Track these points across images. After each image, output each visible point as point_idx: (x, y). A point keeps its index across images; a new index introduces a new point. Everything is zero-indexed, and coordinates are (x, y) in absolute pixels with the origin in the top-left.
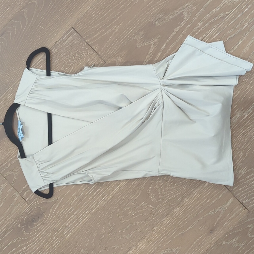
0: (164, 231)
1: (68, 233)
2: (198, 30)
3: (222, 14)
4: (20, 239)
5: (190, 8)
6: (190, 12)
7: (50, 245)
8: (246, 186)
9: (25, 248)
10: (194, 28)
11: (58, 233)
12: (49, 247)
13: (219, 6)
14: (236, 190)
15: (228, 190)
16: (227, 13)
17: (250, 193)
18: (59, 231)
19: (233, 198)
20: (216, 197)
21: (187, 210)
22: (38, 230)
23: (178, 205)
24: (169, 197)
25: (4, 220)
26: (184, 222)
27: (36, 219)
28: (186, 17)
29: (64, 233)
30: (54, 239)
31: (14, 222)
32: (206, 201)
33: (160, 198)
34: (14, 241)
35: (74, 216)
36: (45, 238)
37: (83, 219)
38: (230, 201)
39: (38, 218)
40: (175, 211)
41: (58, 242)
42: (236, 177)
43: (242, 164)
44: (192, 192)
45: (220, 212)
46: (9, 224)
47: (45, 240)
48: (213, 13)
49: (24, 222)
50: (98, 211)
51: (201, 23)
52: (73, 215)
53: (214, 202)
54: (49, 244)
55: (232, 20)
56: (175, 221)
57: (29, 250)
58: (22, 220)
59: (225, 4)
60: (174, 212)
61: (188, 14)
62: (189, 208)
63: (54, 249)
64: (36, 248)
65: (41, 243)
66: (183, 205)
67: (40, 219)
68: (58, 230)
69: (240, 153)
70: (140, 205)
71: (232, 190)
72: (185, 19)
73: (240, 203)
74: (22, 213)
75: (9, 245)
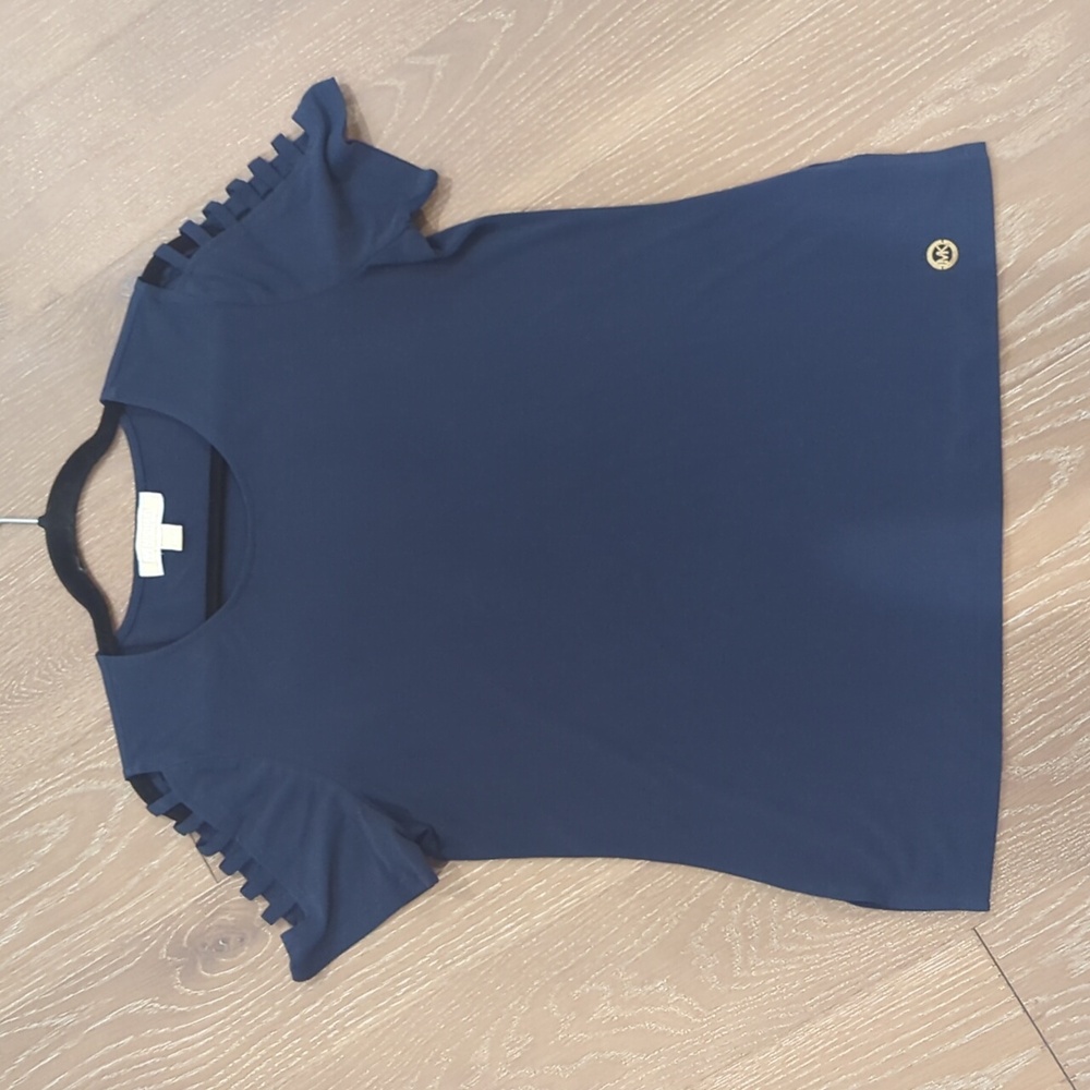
1: (345, 1029)
2: (1036, 324)
4: (156, 1005)
5: (1022, 227)
6: (1014, 245)
7: (264, 1058)
9: (168, 1045)
10: (1020, 316)
12: (258, 1063)
14: (1056, 1017)
15: (1025, 1010)
18: (310, 1014)
19: (1036, 1049)
20: (968, 1027)
21: (838, 1051)
22: (232, 989)
23: (801, 1024)
24: (772, 985)
25: (109, 917)
27: (232, 943)
29: (328, 1024)
30: (285, 1037)
31: (145, 934)
32: (922, 1035)
33: (736, 979)
34: (134, 1007)
35: (380, 967)
36: (252, 1026)
37: (413, 989)
38: (1022, 1060)
39: (242, 940)
40: (787, 1042)
41: (299, 1055)
42: (1070, 966)
44: (873, 983)
46: (127, 936)
47: (251, 1032)
49: (185, 944)
50: (480, 968)
51: (1053, 298)
52: (378, 964)
53: (955, 1049)
54: (263, 1052)
57: (182, 1059)
58: (180, 935)
60: (781, 1046)
62: (846, 1048)
63: (277, 1079)
64: (211, 1057)
65: (233, 1041)
66: (823, 1029)
67: (246, 948)
70: (650, 988)
71: (1040, 1017)
73: (1064, 1077)
74: (185, 905)
75: (109, 1018)
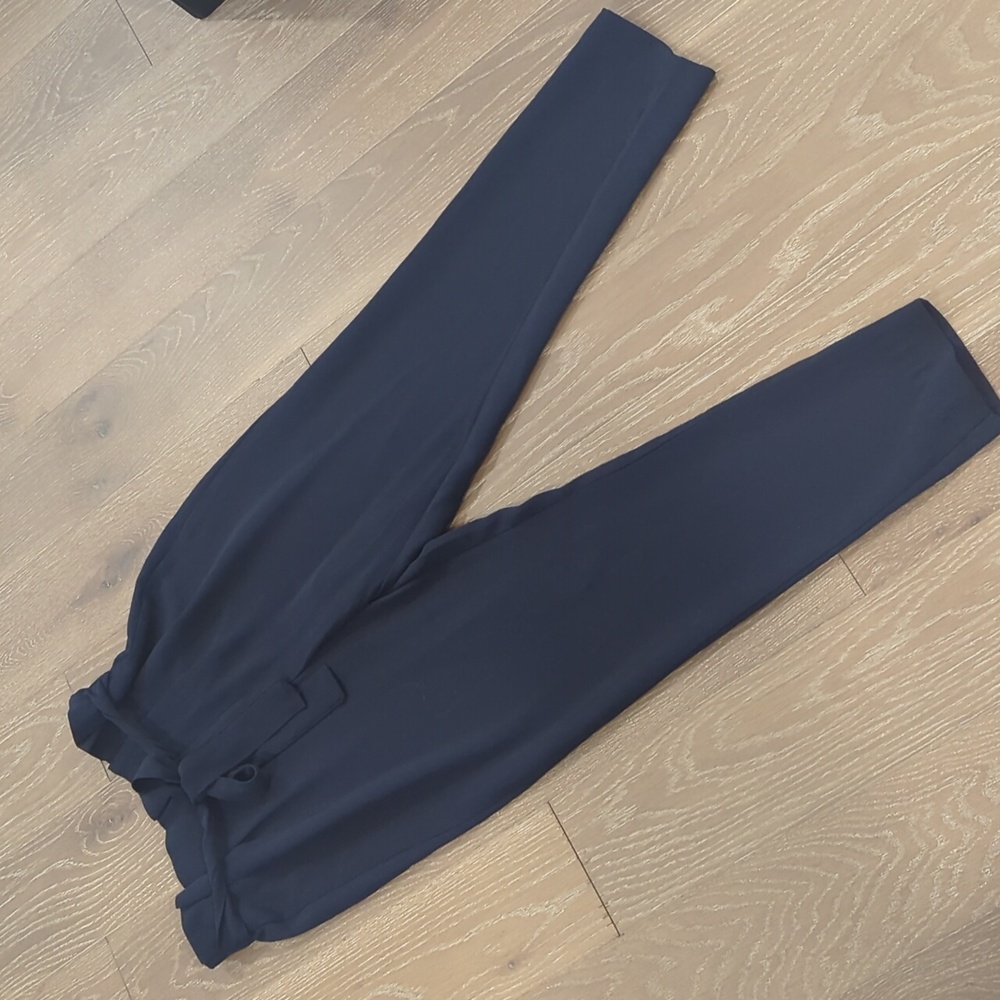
0: (396, 931)
3: (656, 369)
8: (625, 860)
11: (155, 869)
13: (653, 349)
16: (668, 370)
17: (630, 883)
26: (450, 921)
28: (566, 366)
43: (626, 792)
45: (544, 916)
48: (633, 365)
55: (679, 391)
56: (427, 911)
59: (668, 345)
61: (573, 357)
68: (156, 862)
69: (627, 761)
72: (563, 369)
